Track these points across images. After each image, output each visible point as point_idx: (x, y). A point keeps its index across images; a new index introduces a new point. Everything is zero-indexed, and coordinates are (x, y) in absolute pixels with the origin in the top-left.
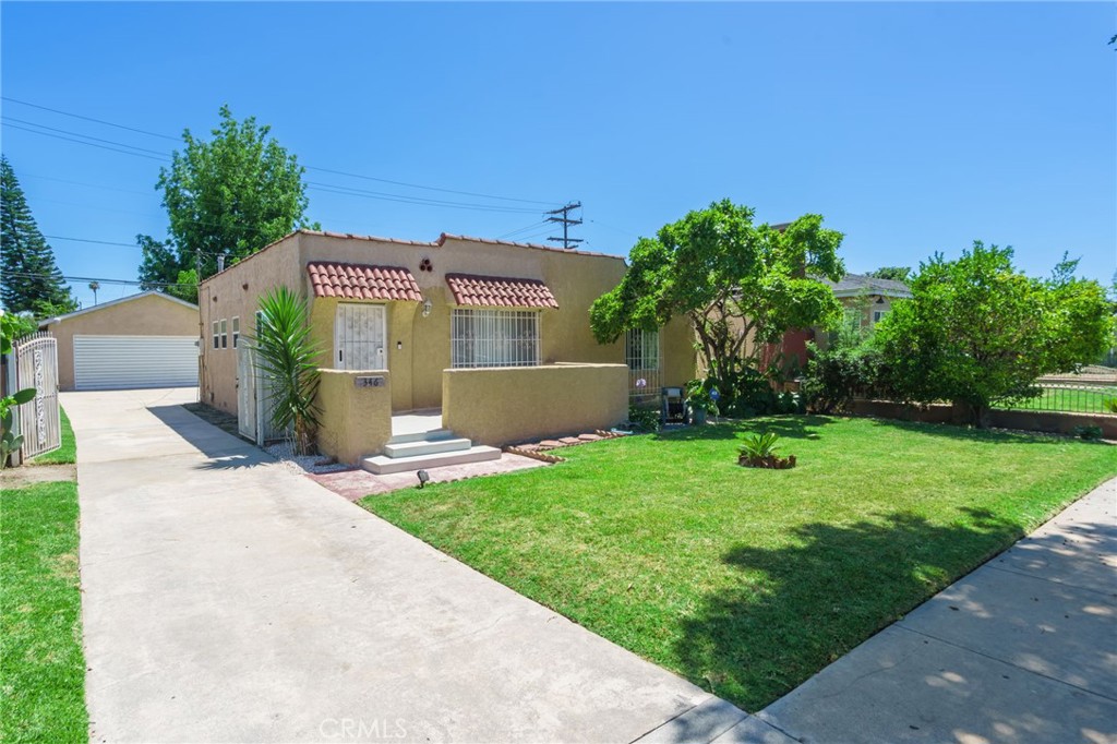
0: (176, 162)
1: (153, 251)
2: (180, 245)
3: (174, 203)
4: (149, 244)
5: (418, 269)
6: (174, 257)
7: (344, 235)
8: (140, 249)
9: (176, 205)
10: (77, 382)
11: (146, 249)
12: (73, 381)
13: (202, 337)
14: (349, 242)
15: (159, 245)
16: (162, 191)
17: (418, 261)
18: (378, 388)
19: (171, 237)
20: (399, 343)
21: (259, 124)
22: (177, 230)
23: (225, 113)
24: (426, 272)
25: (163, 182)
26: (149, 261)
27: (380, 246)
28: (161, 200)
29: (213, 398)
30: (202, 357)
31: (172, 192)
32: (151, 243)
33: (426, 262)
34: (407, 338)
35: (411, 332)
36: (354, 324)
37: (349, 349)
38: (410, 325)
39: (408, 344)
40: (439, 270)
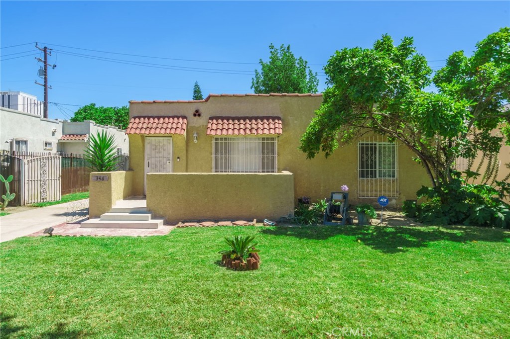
0: (257, 73)
5: (192, 116)
7: (152, 101)
14: (154, 104)
17: (193, 111)
18: (102, 182)
20: (178, 158)
23: (272, 47)
24: (197, 117)
25: (253, 85)
27: (171, 105)
33: (197, 111)
34: (183, 155)
35: (185, 152)
36: (155, 148)
37: (152, 161)
38: (184, 148)
39: (184, 158)
40: (205, 115)
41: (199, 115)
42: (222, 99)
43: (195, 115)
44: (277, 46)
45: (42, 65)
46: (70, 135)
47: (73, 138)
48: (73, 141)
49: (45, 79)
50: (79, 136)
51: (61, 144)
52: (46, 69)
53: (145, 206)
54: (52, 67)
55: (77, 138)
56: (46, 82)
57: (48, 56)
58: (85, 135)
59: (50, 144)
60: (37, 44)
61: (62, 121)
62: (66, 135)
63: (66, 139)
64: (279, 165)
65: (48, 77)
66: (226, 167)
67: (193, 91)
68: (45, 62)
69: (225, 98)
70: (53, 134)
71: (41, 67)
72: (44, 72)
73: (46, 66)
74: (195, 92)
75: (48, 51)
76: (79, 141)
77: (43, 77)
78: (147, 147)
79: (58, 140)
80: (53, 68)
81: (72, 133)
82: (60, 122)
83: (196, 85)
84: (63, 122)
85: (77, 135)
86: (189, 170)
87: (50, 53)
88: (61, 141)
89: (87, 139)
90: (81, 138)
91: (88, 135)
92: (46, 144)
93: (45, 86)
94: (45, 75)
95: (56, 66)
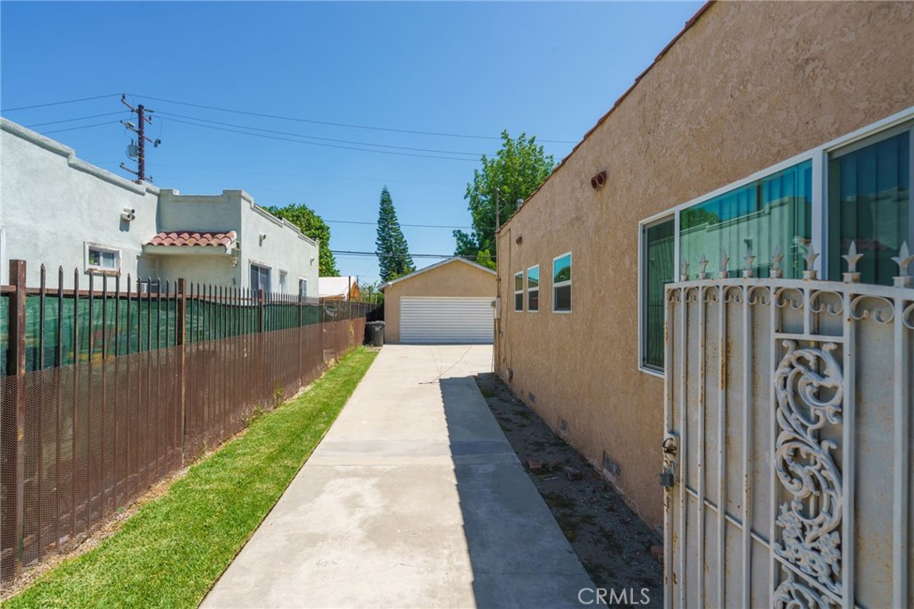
0: (477, 176)
1: (462, 241)
2: (479, 235)
3: (475, 207)
4: (459, 235)
6: (475, 244)
8: (455, 239)
9: (476, 208)
10: (402, 337)
11: (458, 239)
12: (399, 335)
13: (499, 296)
15: (466, 236)
16: (469, 199)
19: (474, 231)
21: (528, 137)
22: (477, 224)
23: (505, 136)
25: (468, 193)
26: (460, 247)
28: (468, 206)
29: (511, 377)
30: (498, 321)
31: (474, 198)
32: (461, 235)
44: (515, 136)
46: (179, 234)
47: (191, 242)
48: (191, 250)
49: (141, 161)
50: (208, 236)
51: (154, 261)
52: (141, 144)
54: (153, 144)
55: (203, 242)
56: (141, 167)
57: (146, 124)
58: (228, 232)
59: (111, 255)
60: (124, 97)
61: (157, 190)
62: (167, 234)
63: (166, 243)
65: (146, 159)
67: (379, 201)
68: (140, 133)
70: (125, 224)
71: (132, 141)
72: (138, 150)
73: (141, 139)
74: (383, 202)
75: (146, 115)
76: (208, 251)
77: (137, 159)
79: (143, 247)
80: (156, 146)
81: (190, 229)
82: (148, 191)
83: (385, 192)
84: (159, 195)
85: (202, 235)
87: (150, 118)
88: (151, 250)
89: (234, 246)
90: (214, 242)
91: (234, 234)
92: (95, 254)
93: (140, 174)
94: (141, 155)
95: (159, 142)
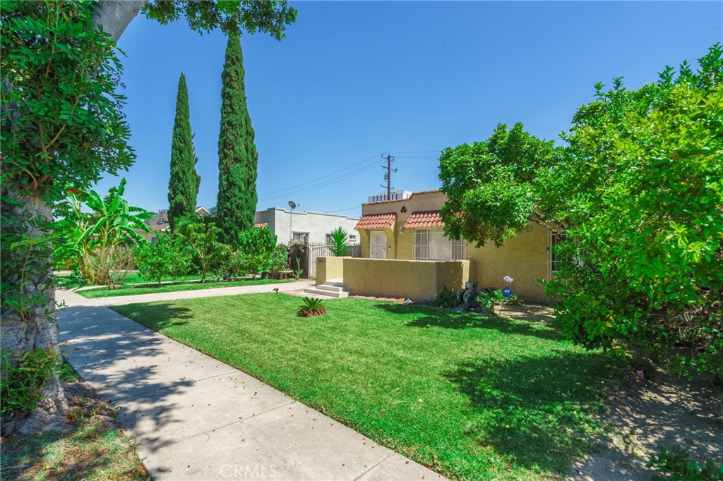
5: (400, 212)
14: (376, 205)
17: (401, 208)
20: (390, 247)
24: (404, 213)
27: (387, 204)
33: (403, 208)
34: (393, 245)
35: (394, 242)
36: (377, 239)
37: (375, 249)
38: (393, 239)
39: (393, 248)
40: (409, 211)
41: (405, 211)
42: (421, 196)
43: (402, 211)
45: (387, 170)
49: (389, 182)
52: (389, 174)
53: (342, 282)
56: (389, 184)
57: (391, 163)
64: (467, 255)
65: (391, 180)
66: (427, 256)
68: (389, 168)
69: (424, 195)
71: (385, 173)
72: (388, 177)
73: (389, 171)
75: (391, 159)
77: (387, 180)
78: (372, 238)
80: (395, 172)
86: (398, 257)
87: (393, 160)
93: (389, 188)
